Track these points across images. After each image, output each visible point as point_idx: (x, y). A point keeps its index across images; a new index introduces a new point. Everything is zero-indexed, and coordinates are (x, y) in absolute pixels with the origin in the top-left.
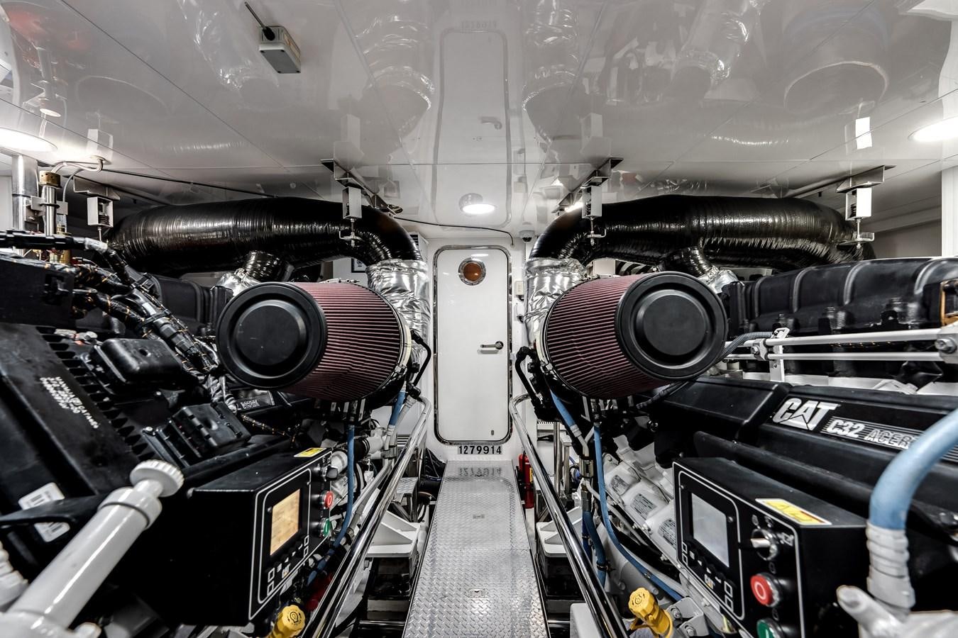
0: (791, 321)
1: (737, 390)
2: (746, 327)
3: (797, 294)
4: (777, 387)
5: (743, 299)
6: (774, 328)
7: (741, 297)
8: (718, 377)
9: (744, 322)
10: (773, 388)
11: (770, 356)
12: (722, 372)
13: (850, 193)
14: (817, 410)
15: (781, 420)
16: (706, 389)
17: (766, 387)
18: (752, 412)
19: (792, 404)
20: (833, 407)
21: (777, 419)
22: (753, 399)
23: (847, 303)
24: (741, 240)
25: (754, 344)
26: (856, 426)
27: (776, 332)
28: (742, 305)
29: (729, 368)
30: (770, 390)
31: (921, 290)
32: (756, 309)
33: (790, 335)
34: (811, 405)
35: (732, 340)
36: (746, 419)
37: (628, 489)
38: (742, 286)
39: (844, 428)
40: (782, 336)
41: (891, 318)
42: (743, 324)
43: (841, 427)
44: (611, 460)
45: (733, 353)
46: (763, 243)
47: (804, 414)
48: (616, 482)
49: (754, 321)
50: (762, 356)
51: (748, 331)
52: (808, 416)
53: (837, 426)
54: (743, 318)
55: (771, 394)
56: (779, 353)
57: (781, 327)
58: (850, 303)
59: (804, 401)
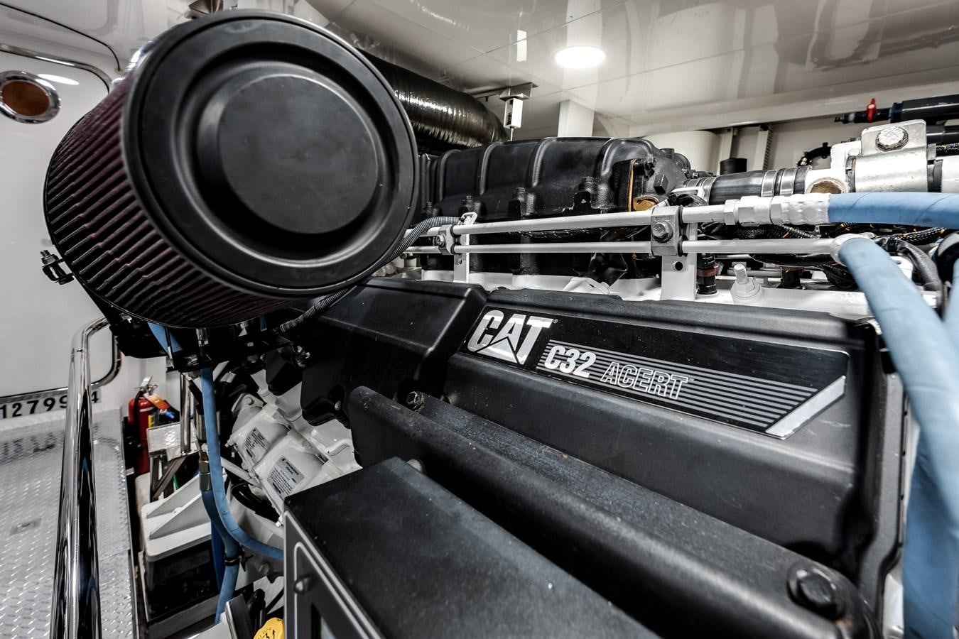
0: (478, 205)
1: (419, 297)
2: (429, 212)
3: (485, 172)
4: (470, 293)
5: (428, 176)
6: (460, 212)
7: (426, 173)
8: (394, 277)
9: (427, 205)
10: (466, 295)
11: (457, 248)
12: (399, 271)
13: (508, 101)
14: (526, 329)
15: (479, 347)
16: (379, 297)
17: (457, 294)
18: (438, 335)
19: (493, 319)
20: (547, 323)
21: (473, 346)
22: (438, 312)
23: (535, 184)
24: (423, 125)
25: (440, 232)
26: (584, 357)
27: (463, 217)
28: (426, 184)
29: (406, 265)
30: (461, 298)
31: (607, 170)
32: (441, 190)
33: (478, 221)
34: (517, 321)
35: (412, 228)
36: (431, 346)
37: (267, 452)
38: (427, 160)
39: (569, 360)
40: (470, 223)
41: (584, 201)
42: (426, 208)
43: (564, 359)
44: (252, 402)
45: (412, 246)
46: (442, 134)
47: (509, 335)
48: (252, 440)
49: (437, 204)
50: (448, 248)
51: (431, 216)
52: (515, 338)
53: (557, 357)
54: (426, 201)
55: (463, 302)
56: (466, 246)
57: (467, 211)
58: (539, 183)
59: (507, 316)
